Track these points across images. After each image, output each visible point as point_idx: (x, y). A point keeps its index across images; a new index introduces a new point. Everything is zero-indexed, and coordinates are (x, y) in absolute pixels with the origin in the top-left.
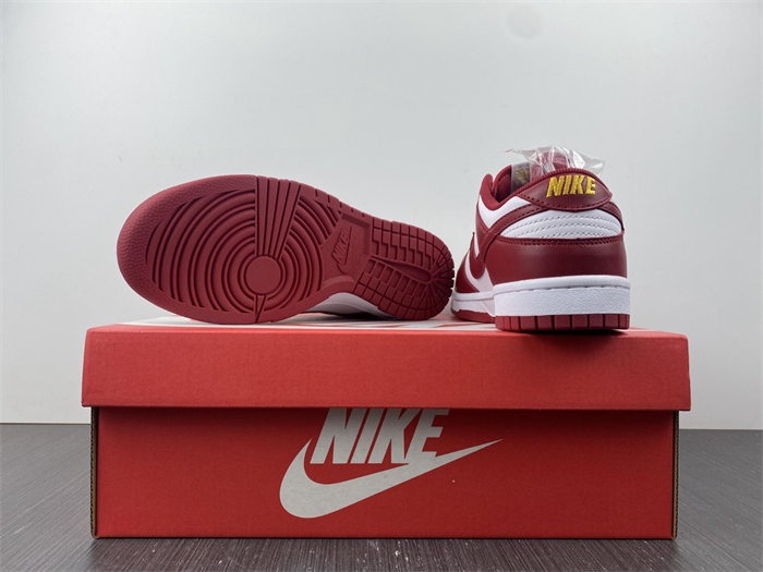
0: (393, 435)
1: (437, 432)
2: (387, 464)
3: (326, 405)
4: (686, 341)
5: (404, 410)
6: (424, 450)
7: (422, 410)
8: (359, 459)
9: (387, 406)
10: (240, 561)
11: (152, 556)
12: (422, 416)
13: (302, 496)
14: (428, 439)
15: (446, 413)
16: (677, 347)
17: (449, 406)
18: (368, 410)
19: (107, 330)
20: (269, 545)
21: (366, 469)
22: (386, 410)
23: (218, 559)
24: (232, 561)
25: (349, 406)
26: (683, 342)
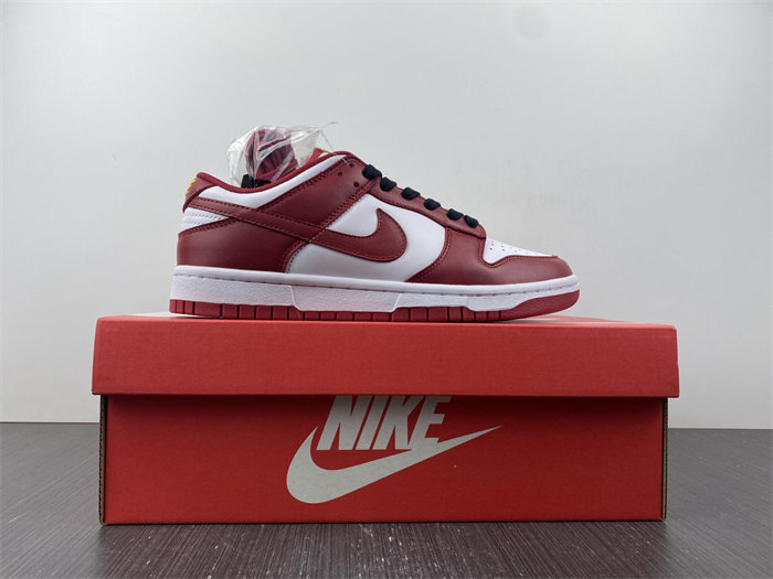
0: (397, 422)
1: (439, 419)
2: (391, 450)
3: (334, 393)
4: (675, 331)
5: (408, 397)
6: (427, 436)
7: (425, 396)
8: (364, 445)
9: (392, 393)
10: (236, 546)
11: (148, 542)
12: (425, 403)
13: (308, 482)
14: (431, 425)
15: (448, 400)
16: (667, 337)
17: (452, 393)
18: (373, 397)
19: (118, 319)
20: (265, 531)
21: (371, 455)
22: (390, 397)
23: (214, 545)
24: (228, 546)
25: (355, 393)
26: (672, 332)
